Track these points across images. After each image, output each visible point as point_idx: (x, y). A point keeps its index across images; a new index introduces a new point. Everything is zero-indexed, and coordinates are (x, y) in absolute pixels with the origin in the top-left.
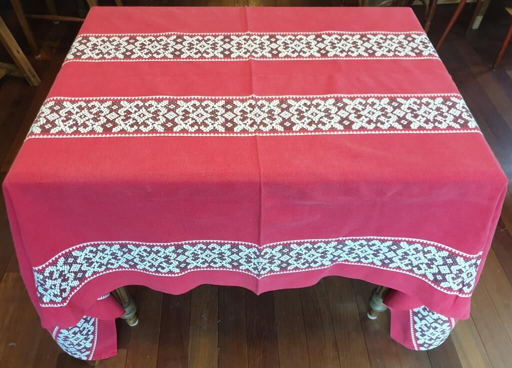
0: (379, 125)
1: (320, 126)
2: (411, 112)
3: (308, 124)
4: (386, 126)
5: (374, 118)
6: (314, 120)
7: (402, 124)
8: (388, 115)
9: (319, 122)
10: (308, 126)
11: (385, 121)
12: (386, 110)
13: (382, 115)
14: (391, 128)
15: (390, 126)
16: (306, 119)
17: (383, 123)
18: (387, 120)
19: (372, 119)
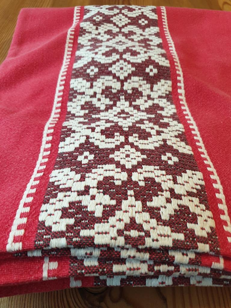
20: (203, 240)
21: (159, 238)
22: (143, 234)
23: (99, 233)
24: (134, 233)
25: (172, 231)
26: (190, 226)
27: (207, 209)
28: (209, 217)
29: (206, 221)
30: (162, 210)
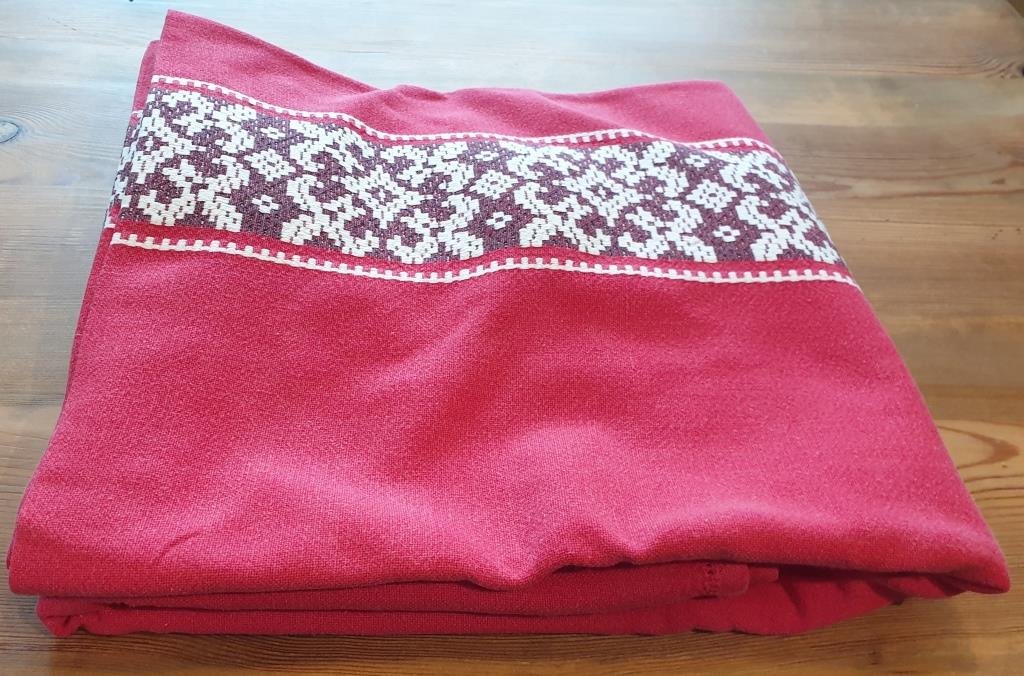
0: (625, 240)
1: (394, 243)
2: (759, 193)
3: (348, 225)
4: (654, 247)
5: (610, 211)
6: (376, 214)
7: (717, 243)
8: (665, 207)
9: (397, 227)
10: (346, 235)
11: (653, 230)
12: (659, 189)
13: (644, 204)
14: (674, 258)
15: (667, 248)
16: (347, 200)
17: (641, 236)
18: (660, 224)
19: (602, 212)
20: (134, 203)
21: (141, 162)
22: (148, 150)
23: (154, 120)
24: (149, 143)
25: (148, 175)
26: (153, 193)
27: (177, 220)
28: (165, 219)
29: (159, 214)
30: (177, 171)
